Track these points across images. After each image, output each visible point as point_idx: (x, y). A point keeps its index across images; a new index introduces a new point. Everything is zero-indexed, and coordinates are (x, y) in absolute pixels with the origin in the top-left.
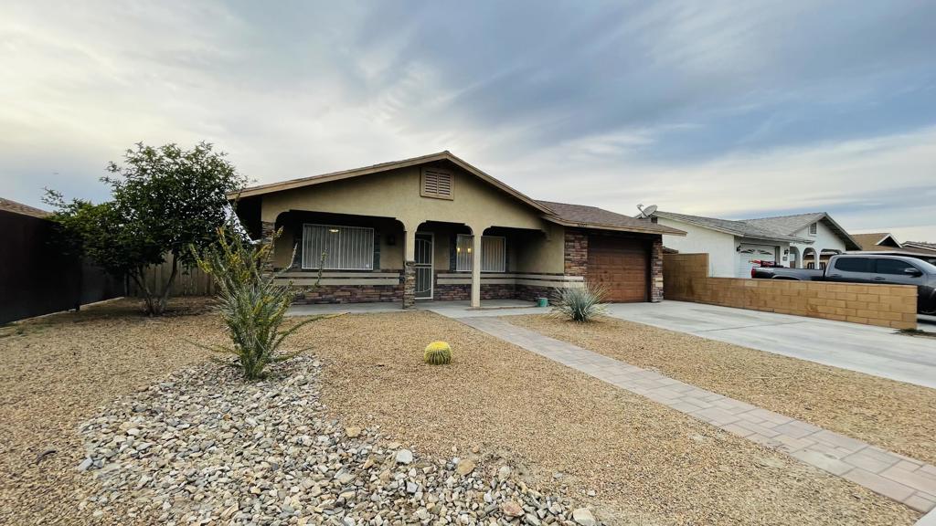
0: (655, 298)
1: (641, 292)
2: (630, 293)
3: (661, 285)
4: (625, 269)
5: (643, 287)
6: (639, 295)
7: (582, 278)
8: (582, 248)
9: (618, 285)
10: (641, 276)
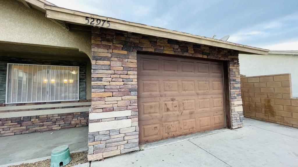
0: (235, 124)
1: (219, 118)
2: (206, 121)
3: (240, 109)
4: (198, 94)
5: (222, 112)
6: (217, 121)
7: (128, 113)
8: (129, 69)
9: (191, 113)
10: (218, 101)
